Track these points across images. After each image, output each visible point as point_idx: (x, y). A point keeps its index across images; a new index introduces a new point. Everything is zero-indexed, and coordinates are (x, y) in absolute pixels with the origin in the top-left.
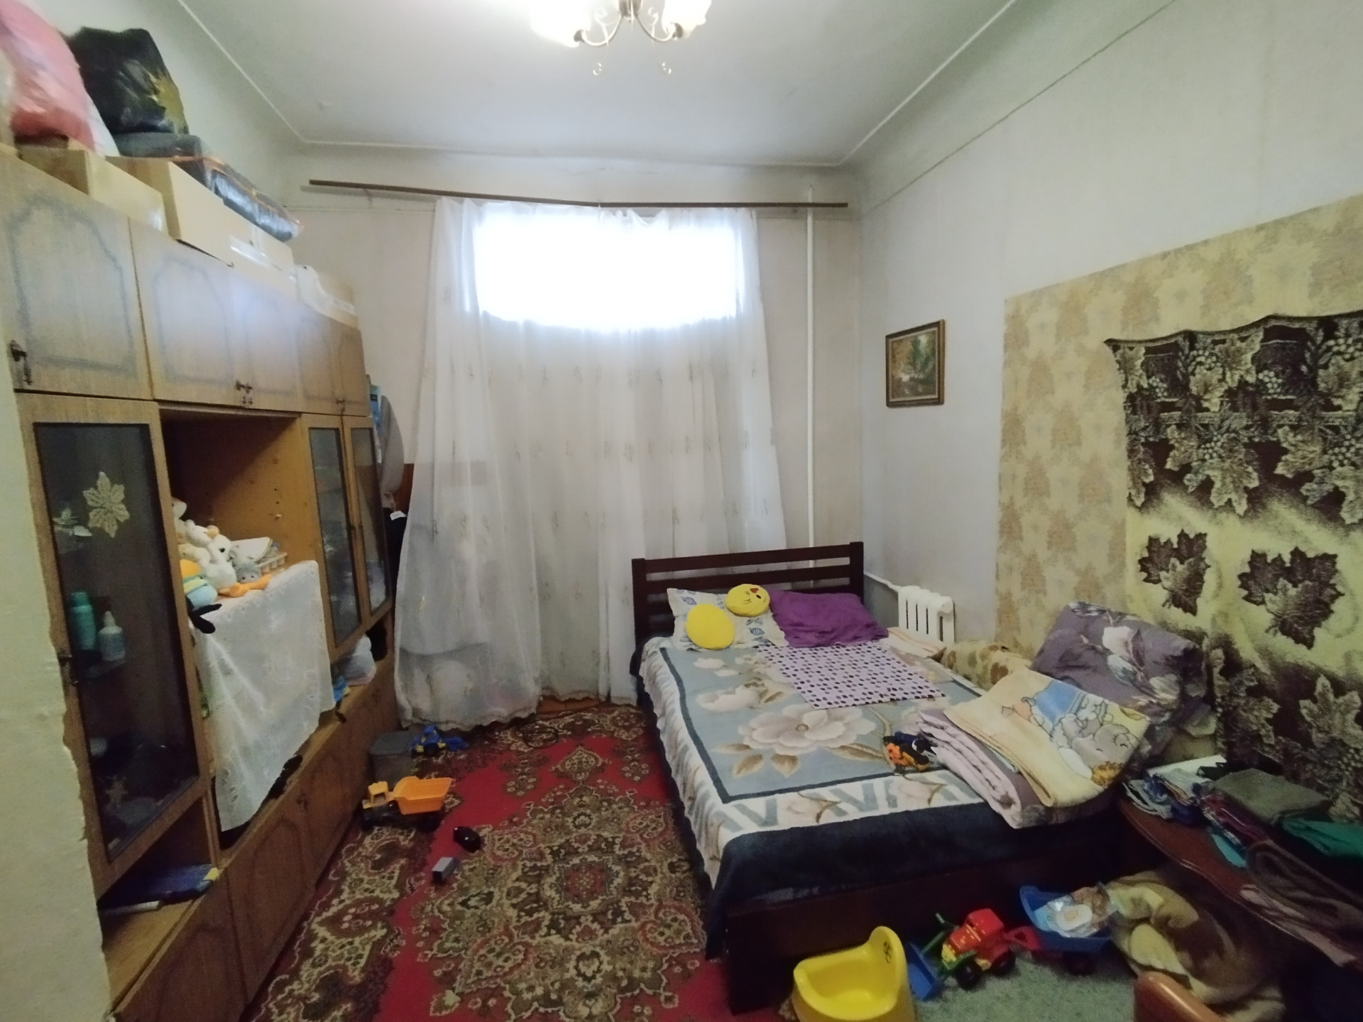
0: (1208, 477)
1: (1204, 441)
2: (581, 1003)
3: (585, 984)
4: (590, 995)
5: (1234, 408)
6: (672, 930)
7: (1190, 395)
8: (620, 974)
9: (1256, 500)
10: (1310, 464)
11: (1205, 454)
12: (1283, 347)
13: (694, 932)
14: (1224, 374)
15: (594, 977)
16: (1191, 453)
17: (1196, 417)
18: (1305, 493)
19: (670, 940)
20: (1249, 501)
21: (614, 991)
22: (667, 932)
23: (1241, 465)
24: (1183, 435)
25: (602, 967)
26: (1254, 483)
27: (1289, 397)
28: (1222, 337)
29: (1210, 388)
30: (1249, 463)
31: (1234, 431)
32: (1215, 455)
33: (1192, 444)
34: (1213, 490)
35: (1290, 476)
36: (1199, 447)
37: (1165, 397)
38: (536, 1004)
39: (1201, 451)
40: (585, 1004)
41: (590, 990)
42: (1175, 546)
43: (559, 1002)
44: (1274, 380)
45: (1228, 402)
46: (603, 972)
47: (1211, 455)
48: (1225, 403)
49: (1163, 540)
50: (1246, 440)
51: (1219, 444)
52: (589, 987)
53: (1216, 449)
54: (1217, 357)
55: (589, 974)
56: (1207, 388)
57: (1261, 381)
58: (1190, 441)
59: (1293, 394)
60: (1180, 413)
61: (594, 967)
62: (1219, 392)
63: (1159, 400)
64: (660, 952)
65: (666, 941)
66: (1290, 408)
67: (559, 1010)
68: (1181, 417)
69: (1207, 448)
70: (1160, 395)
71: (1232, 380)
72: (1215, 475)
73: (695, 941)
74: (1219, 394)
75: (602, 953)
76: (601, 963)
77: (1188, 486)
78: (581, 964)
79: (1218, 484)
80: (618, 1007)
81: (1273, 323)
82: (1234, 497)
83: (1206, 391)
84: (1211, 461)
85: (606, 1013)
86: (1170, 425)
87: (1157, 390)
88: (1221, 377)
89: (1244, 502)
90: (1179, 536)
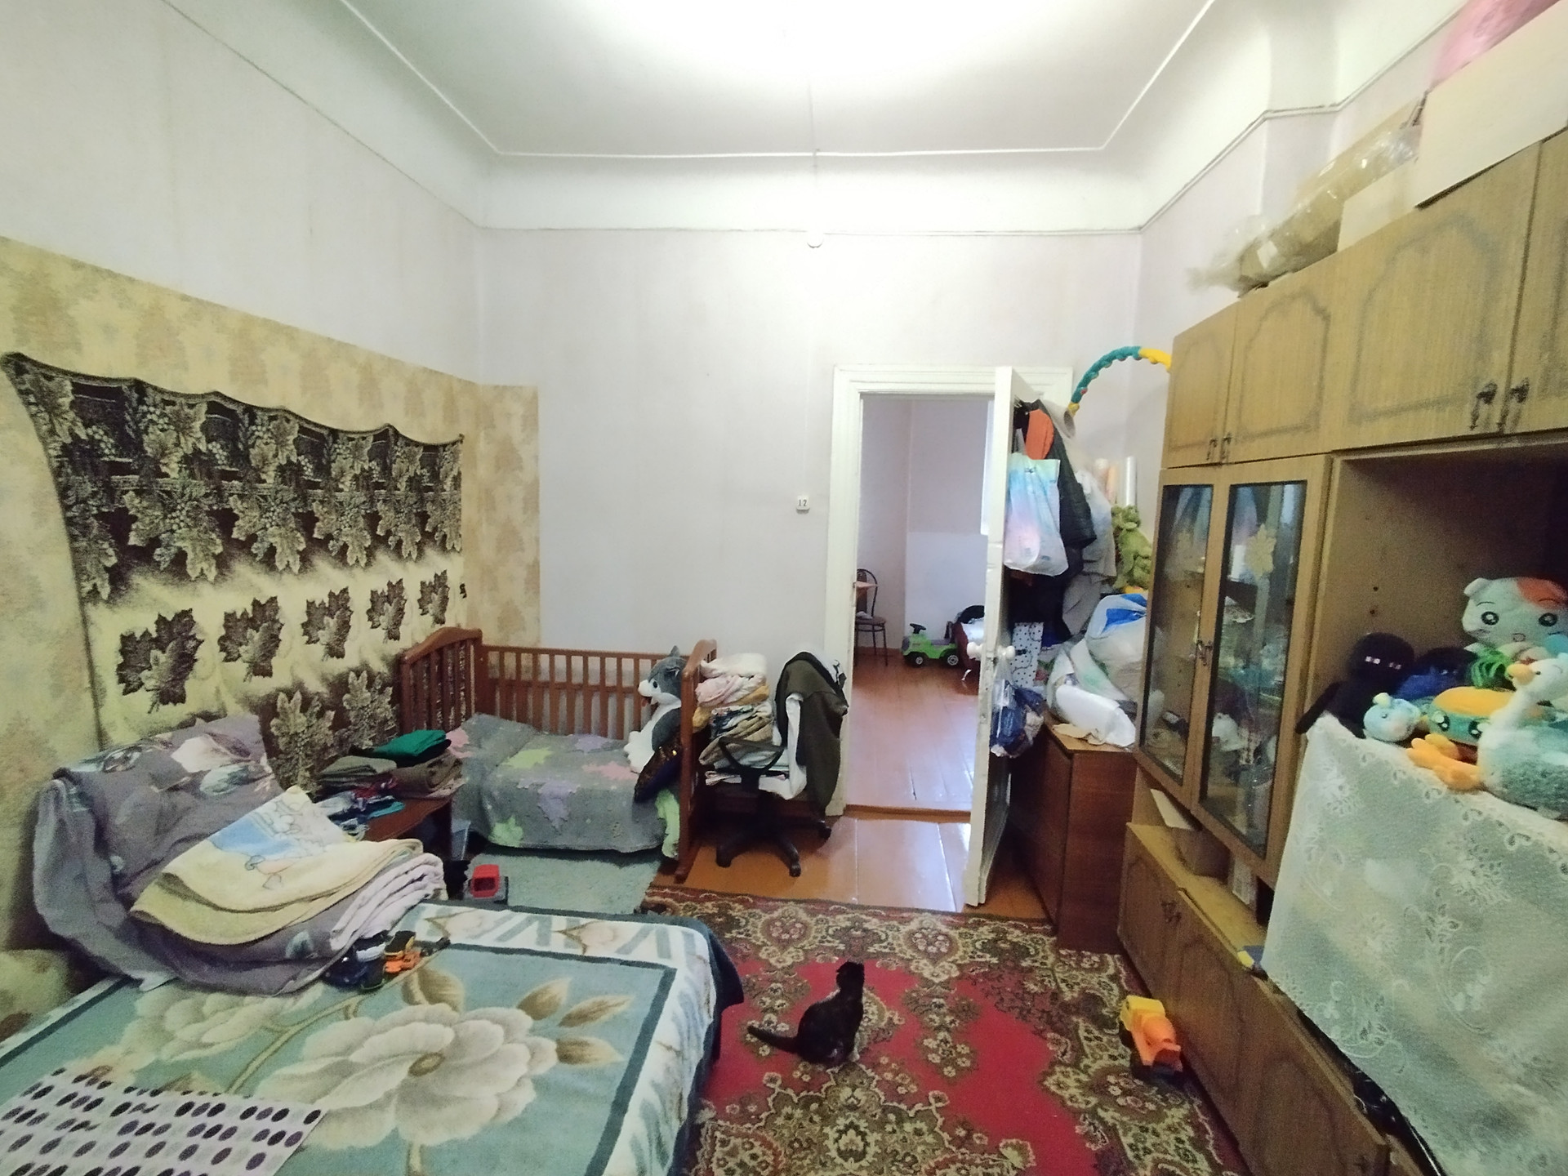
0: (180, 549)
1: (169, 509)
2: (862, 1102)
3: (856, 1121)
4: (853, 1108)
5: (192, 476)
6: (739, 1157)
7: (146, 457)
8: (816, 1118)
9: (222, 563)
10: (254, 526)
11: (172, 524)
12: (224, 422)
13: (713, 1145)
14: (178, 438)
15: (848, 1127)
16: (158, 524)
17: (157, 483)
18: (255, 552)
19: (747, 1146)
20: (218, 566)
21: (826, 1103)
22: (745, 1156)
23: (206, 533)
24: (145, 504)
25: (837, 1135)
26: (219, 550)
27: (233, 469)
28: (172, 398)
29: (167, 452)
30: (213, 531)
31: (195, 500)
32: (182, 524)
33: (156, 513)
34: (188, 561)
35: (243, 539)
36: (165, 517)
37: (115, 456)
38: (911, 1114)
39: (168, 521)
40: (859, 1101)
41: (852, 1114)
42: (155, 635)
43: (885, 1110)
44: (221, 451)
45: (186, 469)
46: (835, 1129)
47: (178, 524)
48: (183, 470)
49: (138, 635)
50: (207, 508)
51: (184, 512)
52: (853, 1117)
53: (182, 518)
54: (170, 419)
55: (852, 1132)
56: (163, 451)
57: (211, 451)
58: (155, 510)
59: (236, 466)
60: (137, 477)
61: (845, 1139)
62: (176, 457)
63: (106, 459)
64: (764, 1133)
65: (752, 1146)
66: (235, 480)
67: (885, 1102)
68: (140, 481)
69: (174, 518)
70: (107, 451)
71: (187, 449)
72: (186, 546)
73: (718, 1134)
74: (176, 459)
75: (833, 1153)
76: (836, 1141)
77: (159, 562)
78: (860, 1149)
79: (190, 556)
80: (825, 1086)
81: (213, 398)
82: (205, 565)
83: (163, 455)
84: (179, 531)
85: (837, 1085)
86: (127, 492)
87: (103, 445)
88: (175, 441)
89: (213, 568)
90: (157, 623)
